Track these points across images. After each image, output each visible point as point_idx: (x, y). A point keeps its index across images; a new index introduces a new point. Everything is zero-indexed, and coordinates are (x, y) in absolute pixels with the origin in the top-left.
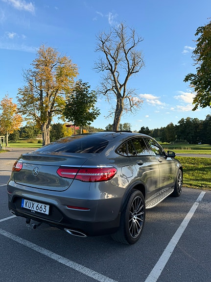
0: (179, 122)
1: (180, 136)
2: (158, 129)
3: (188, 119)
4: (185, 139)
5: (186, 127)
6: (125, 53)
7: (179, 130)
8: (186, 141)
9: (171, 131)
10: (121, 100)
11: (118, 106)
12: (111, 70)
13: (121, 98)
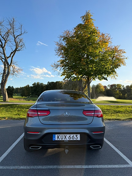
0: (33, 85)
1: (33, 93)
2: (18, 88)
3: (38, 83)
4: (36, 95)
5: (37, 88)
6: (14, 37)
7: (33, 89)
8: (37, 96)
9: (28, 90)
10: (8, 67)
11: (4, 70)
12: (2, 46)
13: (9, 66)
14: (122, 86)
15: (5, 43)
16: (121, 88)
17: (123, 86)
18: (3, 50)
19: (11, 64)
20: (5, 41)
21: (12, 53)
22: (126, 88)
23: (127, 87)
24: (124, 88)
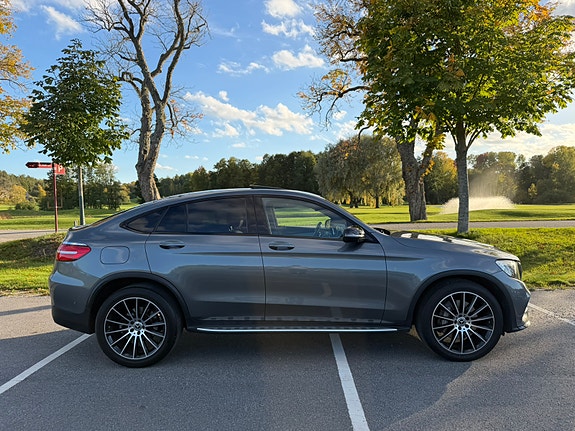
0: (216, 167)
3: (232, 161)
5: (229, 176)
7: (217, 181)
10: (158, 108)
11: (145, 120)
12: (131, 32)
13: (160, 103)
14: (517, 158)
15: (143, 20)
16: (514, 167)
17: (521, 158)
18: (138, 47)
19: (166, 96)
20: (142, 15)
21: (163, 57)
22: (530, 165)
23: (537, 160)
24: (523, 165)
